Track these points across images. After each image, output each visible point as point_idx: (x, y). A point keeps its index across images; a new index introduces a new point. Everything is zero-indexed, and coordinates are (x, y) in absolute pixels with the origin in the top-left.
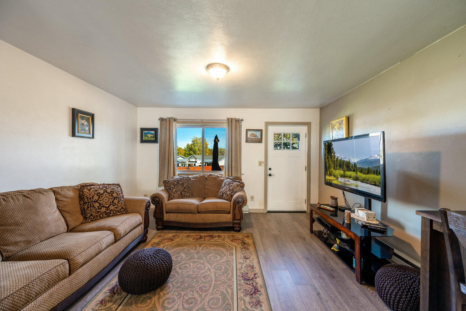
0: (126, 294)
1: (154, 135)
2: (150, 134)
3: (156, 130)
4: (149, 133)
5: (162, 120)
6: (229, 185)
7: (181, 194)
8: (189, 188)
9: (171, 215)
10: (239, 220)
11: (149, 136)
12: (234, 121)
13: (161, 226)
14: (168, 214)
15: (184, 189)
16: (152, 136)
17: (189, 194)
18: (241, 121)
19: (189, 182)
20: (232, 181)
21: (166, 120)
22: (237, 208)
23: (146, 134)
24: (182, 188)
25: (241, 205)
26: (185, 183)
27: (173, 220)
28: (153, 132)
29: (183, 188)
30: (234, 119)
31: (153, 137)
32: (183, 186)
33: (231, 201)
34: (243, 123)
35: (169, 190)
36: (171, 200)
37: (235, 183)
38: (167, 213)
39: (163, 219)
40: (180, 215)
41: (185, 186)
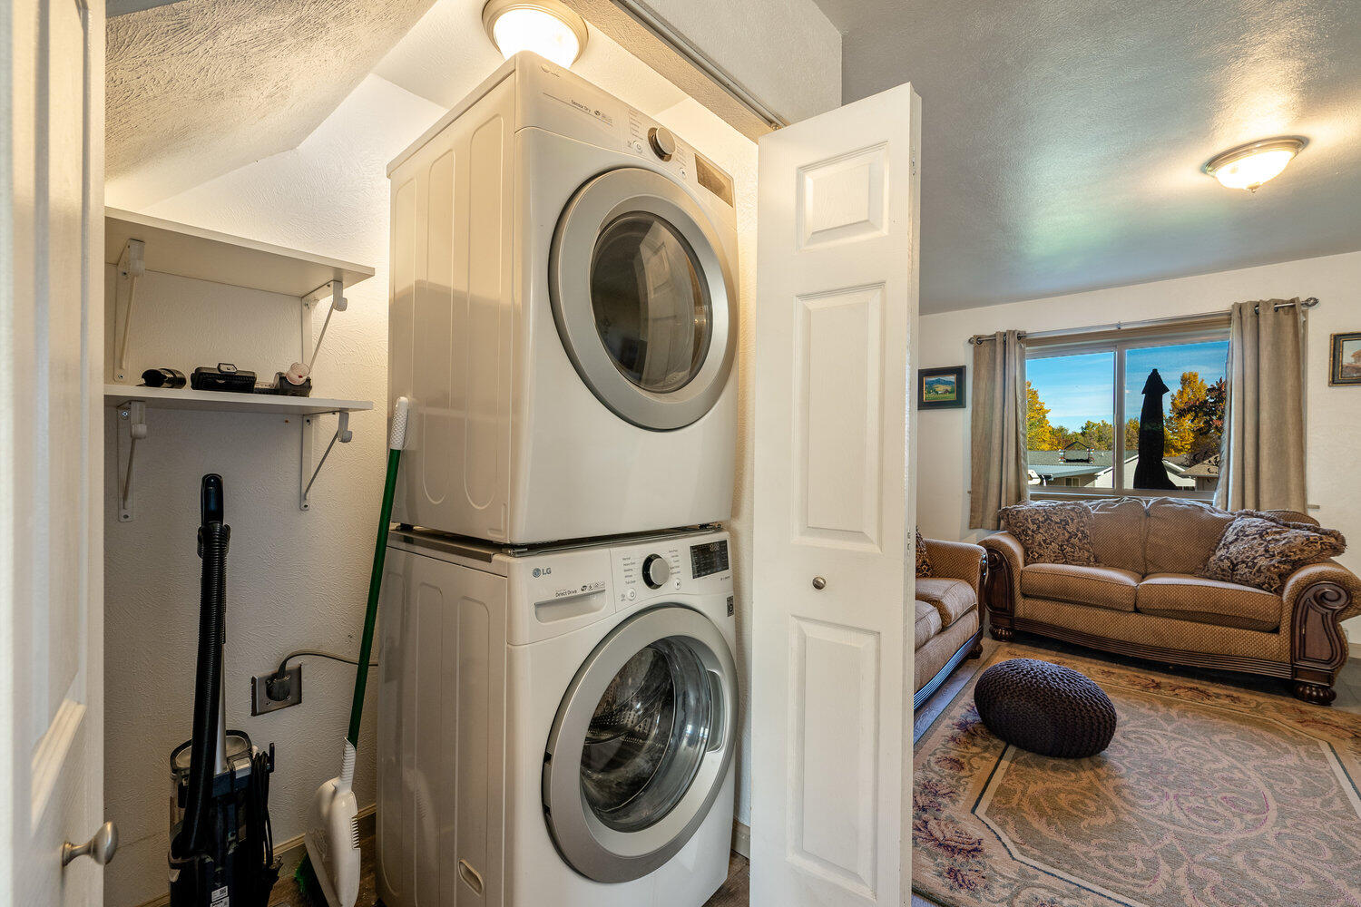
0: (1003, 745)
1: (955, 386)
2: (942, 384)
3: (959, 371)
4: (938, 382)
5: (978, 341)
6: (1261, 536)
7: (1063, 551)
8: (1086, 537)
9: (1040, 604)
10: (1328, 662)
11: (941, 388)
12: (1270, 312)
13: (1006, 630)
14: (1029, 602)
15: (1070, 537)
16: (949, 388)
17: (1086, 554)
18: (1304, 308)
19: (1083, 519)
20: (1274, 524)
21: (992, 340)
22: (1314, 618)
23: (930, 384)
24: (1063, 534)
25: (1334, 610)
26: (1072, 520)
27: (1045, 620)
28: (952, 378)
29: (1067, 534)
30: (1267, 303)
31: (950, 393)
32: (1065, 529)
33: (1279, 591)
34: (1313, 313)
35: (1023, 537)
36: (1033, 563)
37: (1293, 531)
38: (1025, 596)
39: (1012, 611)
40: (1068, 609)
41: (1072, 528)
